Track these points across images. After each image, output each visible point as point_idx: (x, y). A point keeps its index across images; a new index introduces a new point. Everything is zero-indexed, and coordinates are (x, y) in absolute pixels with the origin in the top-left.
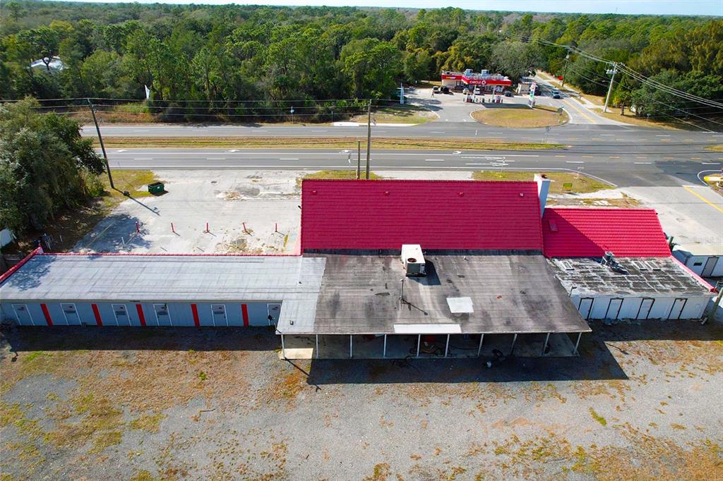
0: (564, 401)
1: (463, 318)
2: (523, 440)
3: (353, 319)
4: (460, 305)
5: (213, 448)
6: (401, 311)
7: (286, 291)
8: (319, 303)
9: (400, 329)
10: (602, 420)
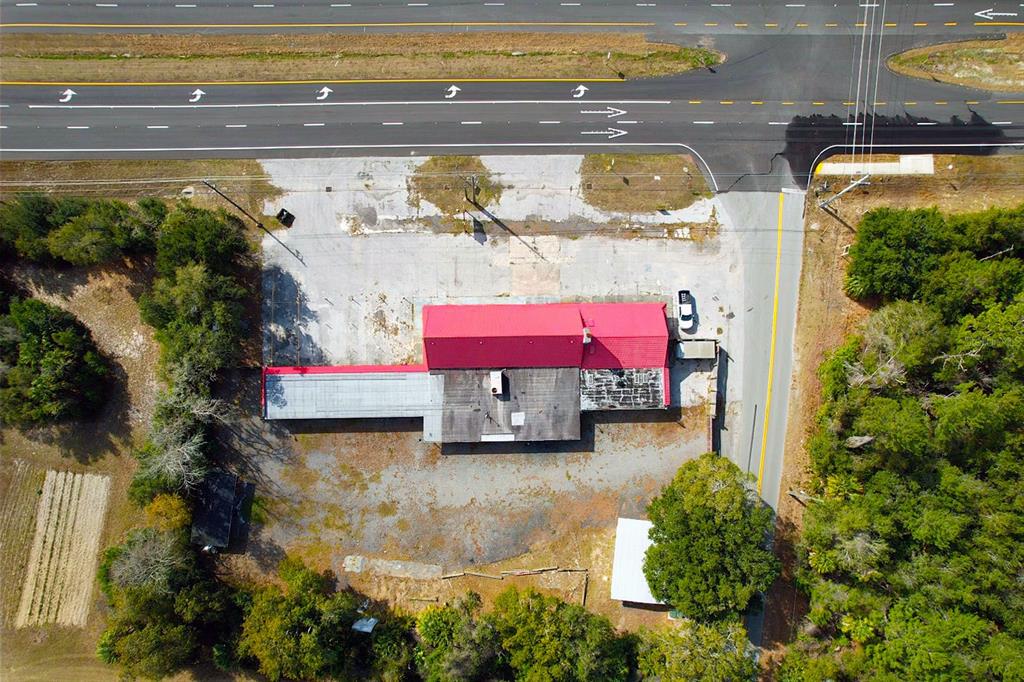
0: (557, 466)
1: (516, 429)
2: (532, 487)
3: (461, 432)
4: (518, 419)
5: (406, 491)
6: (486, 425)
7: (424, 407)
8: (443, 418)
9: (485, 439)
10: (570, 477)
